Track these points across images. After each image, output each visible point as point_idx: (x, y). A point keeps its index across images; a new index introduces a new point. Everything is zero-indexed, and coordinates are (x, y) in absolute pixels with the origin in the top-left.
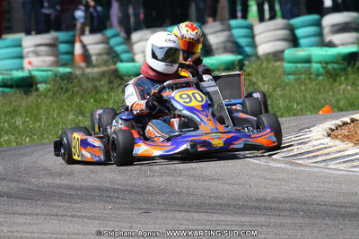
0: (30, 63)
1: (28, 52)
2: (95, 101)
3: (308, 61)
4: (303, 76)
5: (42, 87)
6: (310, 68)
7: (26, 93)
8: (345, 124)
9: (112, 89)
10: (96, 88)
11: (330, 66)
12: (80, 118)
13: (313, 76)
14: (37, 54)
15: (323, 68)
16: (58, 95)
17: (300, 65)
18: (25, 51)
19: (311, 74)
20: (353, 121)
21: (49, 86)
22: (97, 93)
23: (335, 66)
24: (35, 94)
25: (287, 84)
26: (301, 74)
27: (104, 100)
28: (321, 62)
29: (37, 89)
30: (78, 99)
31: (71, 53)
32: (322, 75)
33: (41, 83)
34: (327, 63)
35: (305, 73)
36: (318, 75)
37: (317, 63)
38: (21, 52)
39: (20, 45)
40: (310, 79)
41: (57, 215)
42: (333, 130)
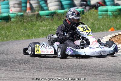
0: (11, 10)
1: (11, 7)
2: (31, 24)
3: (107, 11)
4: (105, 16)
5: (12, 20)
6: (107, 13)
7: (7, 22)
8: (116, 36)
9: (37, 20)
10: (32, 20)
11: (114, 13)
12: (25, 31)
13: (108, 16)
14: (14, 7)
15: (112, 14)
16: (18, 22)
17: (103, 13)
18: (10, 6)
19: (108, 15)
20: (119, 34)
21: (15, 19)
22: (32, 22)
23: (116, 13)
24: (10, 22)
25: (99, 19)
26: (104, 15)
27: (34, 24)
28: (111, 12)
29: (11, 20)
30: (25, 24)
31: (26, 7)
32: (112, 16)
33: (12, 18)
34: (113, 12)
35: (105, 15)
36: (110, 16)
37: (110, 11)
38: (9, 6)
39: (8, 4)
40: (107, 17)
41: (7, 70)
42: (111, 38)
